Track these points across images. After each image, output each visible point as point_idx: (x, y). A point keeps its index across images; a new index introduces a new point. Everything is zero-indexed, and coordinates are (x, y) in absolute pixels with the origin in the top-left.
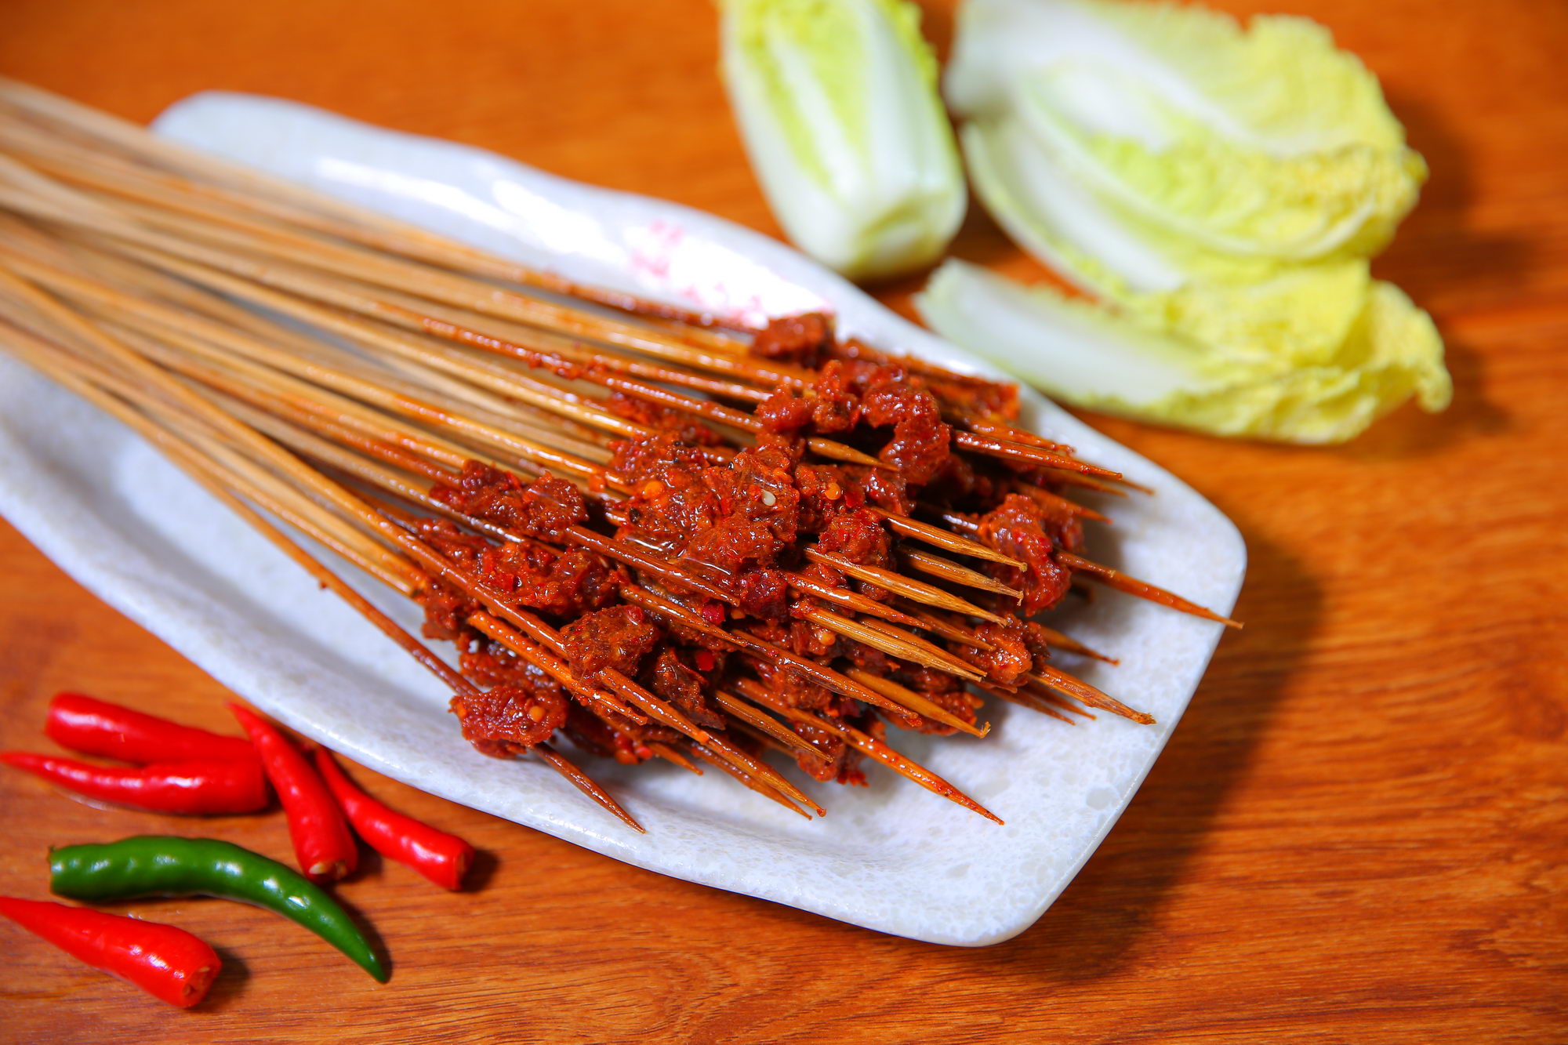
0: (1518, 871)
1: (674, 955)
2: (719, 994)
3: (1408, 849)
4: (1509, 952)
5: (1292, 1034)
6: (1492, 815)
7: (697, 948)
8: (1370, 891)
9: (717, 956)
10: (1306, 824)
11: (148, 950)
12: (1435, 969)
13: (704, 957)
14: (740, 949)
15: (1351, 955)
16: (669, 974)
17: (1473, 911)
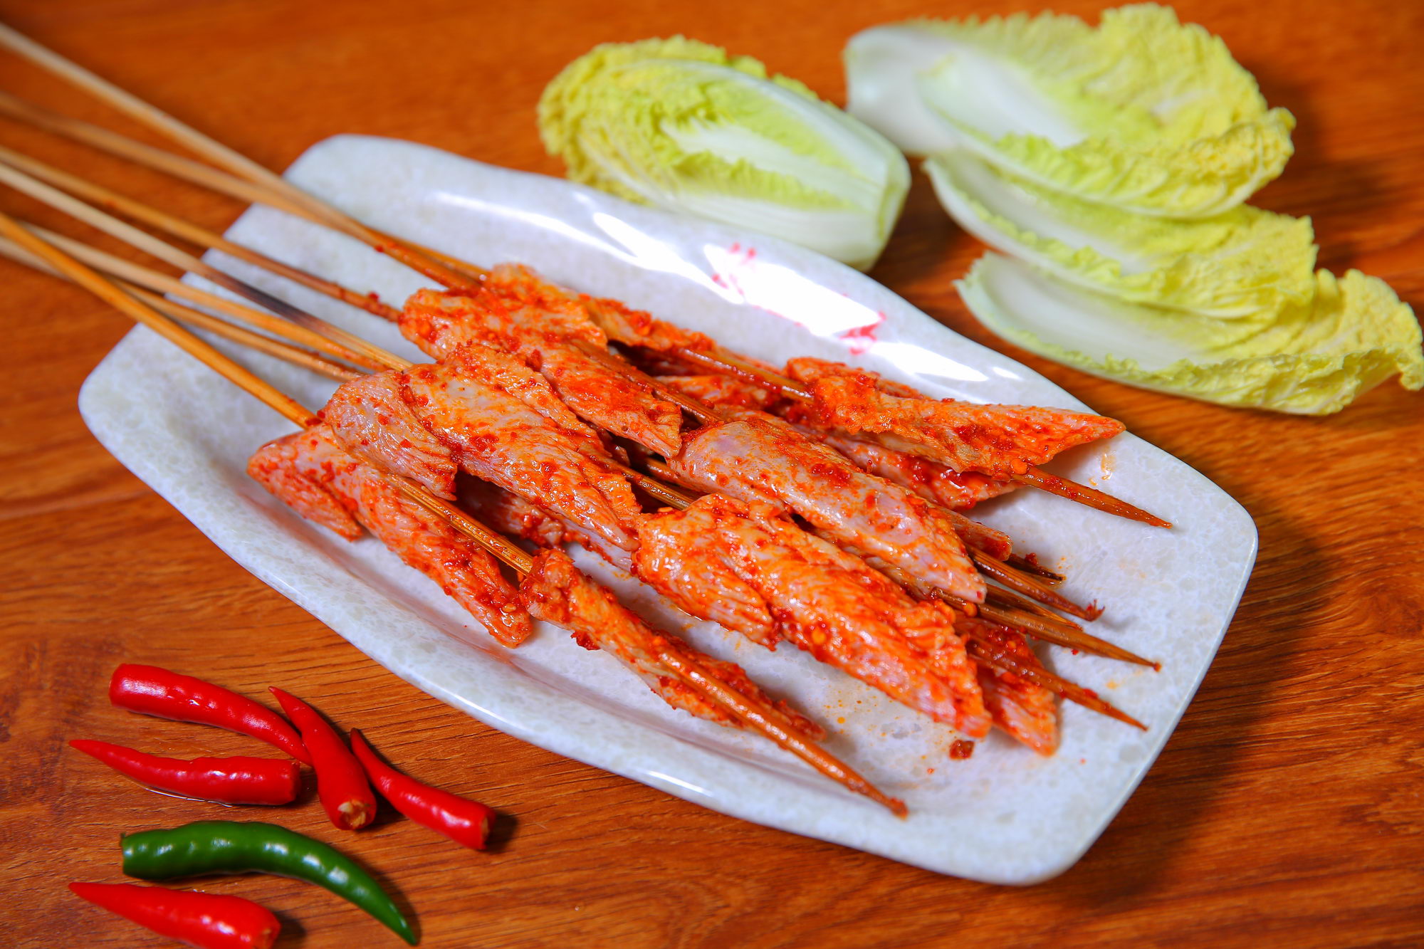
0: (1394, 751)
1: (671, 885)
2: (713, 916)
3: (1298, 739)
4: (1393, 822)
5: (1212, 908)
6: (1369, 704)
7: (691, 877)
8: (1269, 778)
9: (709, 882)
10: (1208, 726)
11: (216, 919)
12: (1330, 841)
13: (697, 883)
14: (728, 875)
15: (1256, 836)
16: (669, 901)
17: (1359, 789)
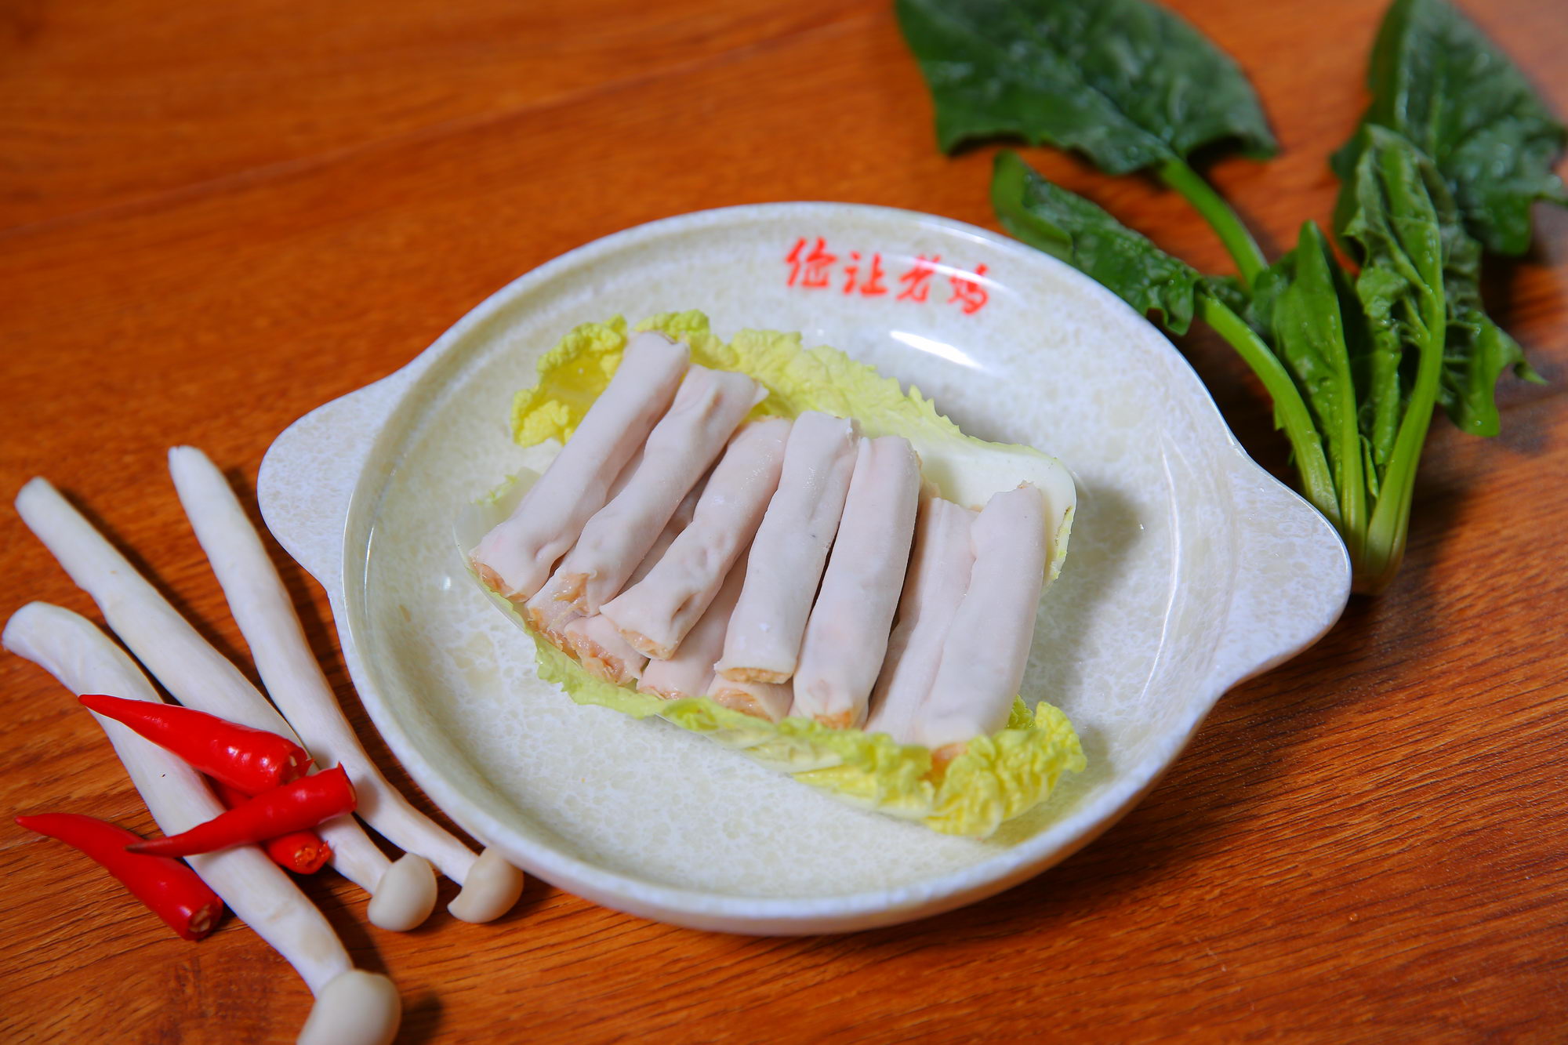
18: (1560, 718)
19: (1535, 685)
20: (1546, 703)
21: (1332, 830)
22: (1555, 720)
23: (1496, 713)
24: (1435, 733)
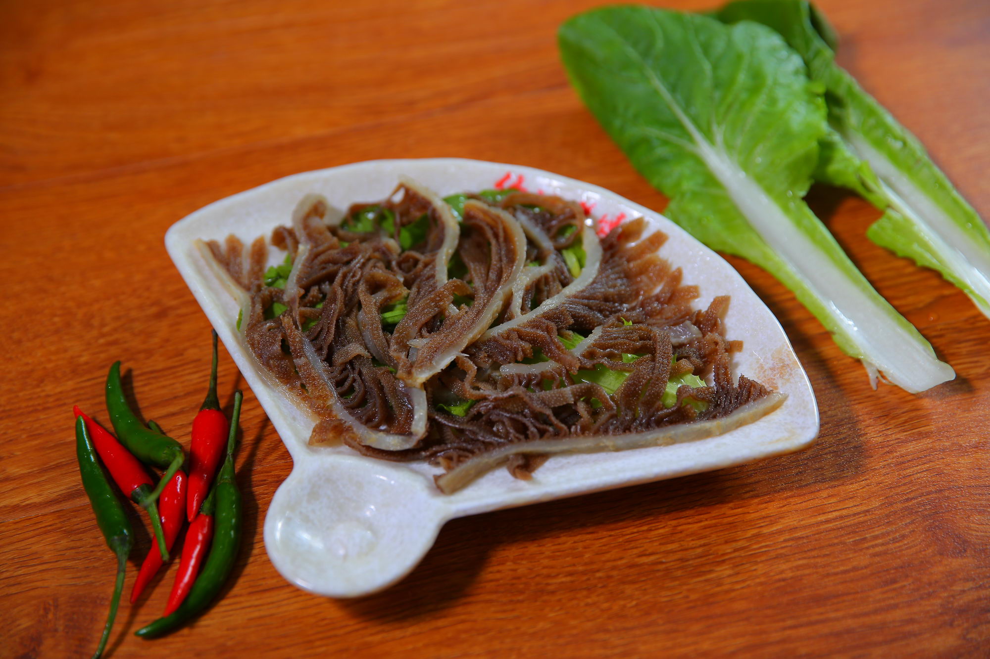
18: (844, 519)
19: (833, 500)
20: (837, 510)
21: (705, 573)
22: (842, 520)
23: (808, 514)
24: (772, 523)
